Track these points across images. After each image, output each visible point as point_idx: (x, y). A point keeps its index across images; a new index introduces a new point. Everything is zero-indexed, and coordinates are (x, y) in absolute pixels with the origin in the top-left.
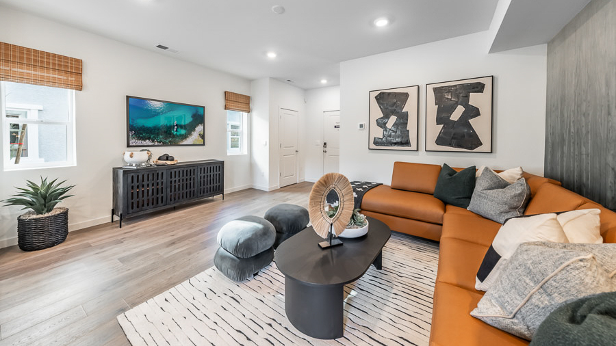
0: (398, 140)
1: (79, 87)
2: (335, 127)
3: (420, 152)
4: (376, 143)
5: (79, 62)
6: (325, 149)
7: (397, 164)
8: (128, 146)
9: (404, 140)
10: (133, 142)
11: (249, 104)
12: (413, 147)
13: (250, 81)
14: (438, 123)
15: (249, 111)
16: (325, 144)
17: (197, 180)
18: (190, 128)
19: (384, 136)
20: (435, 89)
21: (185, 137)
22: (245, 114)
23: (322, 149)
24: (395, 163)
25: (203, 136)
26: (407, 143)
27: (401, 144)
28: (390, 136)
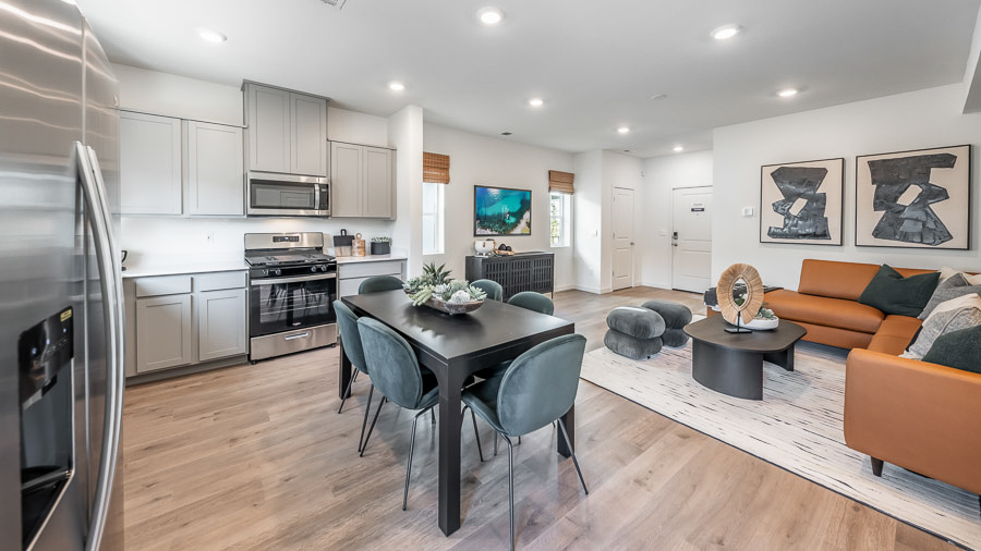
0: (811, 231)
1: (447, 181)
2: (693, 210)
3: (845, 248)
4: (772, 234)
5: (447, 157)
6: (675, 242)
7: (806, 262)
8: (475, 235)
9: (819, 231)
10: (479, 231)
11: (572, 183)
12: (835, 238)
13: (573, 155)
14: (877, 207)
15: (572, 192)
16: (675, 234)
17: (532, 273)
18: (519, 215)
19: (785, 225)
20: (871, 164)
21: (515, 225)
22: (568, 197)
23: (670, 240)
24: (805, 261)
25: (529, 225)
26: (825, 235)
27: (814, 236)
28: (796, 225)
